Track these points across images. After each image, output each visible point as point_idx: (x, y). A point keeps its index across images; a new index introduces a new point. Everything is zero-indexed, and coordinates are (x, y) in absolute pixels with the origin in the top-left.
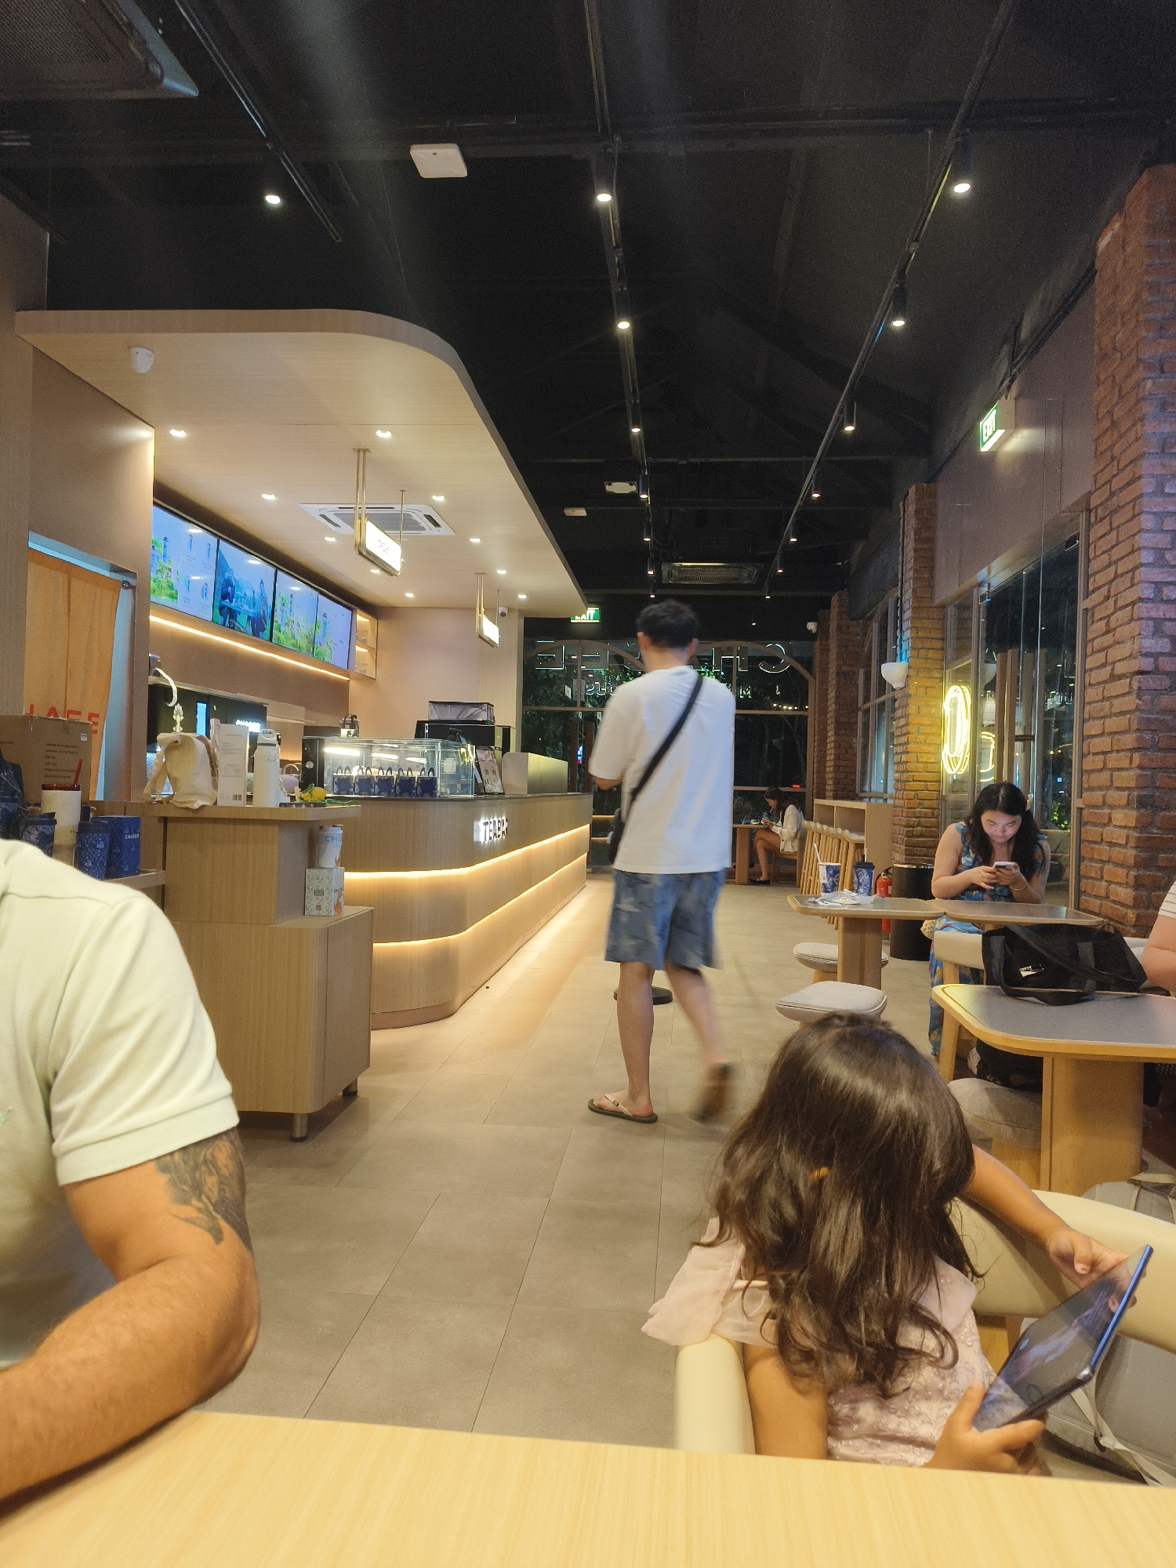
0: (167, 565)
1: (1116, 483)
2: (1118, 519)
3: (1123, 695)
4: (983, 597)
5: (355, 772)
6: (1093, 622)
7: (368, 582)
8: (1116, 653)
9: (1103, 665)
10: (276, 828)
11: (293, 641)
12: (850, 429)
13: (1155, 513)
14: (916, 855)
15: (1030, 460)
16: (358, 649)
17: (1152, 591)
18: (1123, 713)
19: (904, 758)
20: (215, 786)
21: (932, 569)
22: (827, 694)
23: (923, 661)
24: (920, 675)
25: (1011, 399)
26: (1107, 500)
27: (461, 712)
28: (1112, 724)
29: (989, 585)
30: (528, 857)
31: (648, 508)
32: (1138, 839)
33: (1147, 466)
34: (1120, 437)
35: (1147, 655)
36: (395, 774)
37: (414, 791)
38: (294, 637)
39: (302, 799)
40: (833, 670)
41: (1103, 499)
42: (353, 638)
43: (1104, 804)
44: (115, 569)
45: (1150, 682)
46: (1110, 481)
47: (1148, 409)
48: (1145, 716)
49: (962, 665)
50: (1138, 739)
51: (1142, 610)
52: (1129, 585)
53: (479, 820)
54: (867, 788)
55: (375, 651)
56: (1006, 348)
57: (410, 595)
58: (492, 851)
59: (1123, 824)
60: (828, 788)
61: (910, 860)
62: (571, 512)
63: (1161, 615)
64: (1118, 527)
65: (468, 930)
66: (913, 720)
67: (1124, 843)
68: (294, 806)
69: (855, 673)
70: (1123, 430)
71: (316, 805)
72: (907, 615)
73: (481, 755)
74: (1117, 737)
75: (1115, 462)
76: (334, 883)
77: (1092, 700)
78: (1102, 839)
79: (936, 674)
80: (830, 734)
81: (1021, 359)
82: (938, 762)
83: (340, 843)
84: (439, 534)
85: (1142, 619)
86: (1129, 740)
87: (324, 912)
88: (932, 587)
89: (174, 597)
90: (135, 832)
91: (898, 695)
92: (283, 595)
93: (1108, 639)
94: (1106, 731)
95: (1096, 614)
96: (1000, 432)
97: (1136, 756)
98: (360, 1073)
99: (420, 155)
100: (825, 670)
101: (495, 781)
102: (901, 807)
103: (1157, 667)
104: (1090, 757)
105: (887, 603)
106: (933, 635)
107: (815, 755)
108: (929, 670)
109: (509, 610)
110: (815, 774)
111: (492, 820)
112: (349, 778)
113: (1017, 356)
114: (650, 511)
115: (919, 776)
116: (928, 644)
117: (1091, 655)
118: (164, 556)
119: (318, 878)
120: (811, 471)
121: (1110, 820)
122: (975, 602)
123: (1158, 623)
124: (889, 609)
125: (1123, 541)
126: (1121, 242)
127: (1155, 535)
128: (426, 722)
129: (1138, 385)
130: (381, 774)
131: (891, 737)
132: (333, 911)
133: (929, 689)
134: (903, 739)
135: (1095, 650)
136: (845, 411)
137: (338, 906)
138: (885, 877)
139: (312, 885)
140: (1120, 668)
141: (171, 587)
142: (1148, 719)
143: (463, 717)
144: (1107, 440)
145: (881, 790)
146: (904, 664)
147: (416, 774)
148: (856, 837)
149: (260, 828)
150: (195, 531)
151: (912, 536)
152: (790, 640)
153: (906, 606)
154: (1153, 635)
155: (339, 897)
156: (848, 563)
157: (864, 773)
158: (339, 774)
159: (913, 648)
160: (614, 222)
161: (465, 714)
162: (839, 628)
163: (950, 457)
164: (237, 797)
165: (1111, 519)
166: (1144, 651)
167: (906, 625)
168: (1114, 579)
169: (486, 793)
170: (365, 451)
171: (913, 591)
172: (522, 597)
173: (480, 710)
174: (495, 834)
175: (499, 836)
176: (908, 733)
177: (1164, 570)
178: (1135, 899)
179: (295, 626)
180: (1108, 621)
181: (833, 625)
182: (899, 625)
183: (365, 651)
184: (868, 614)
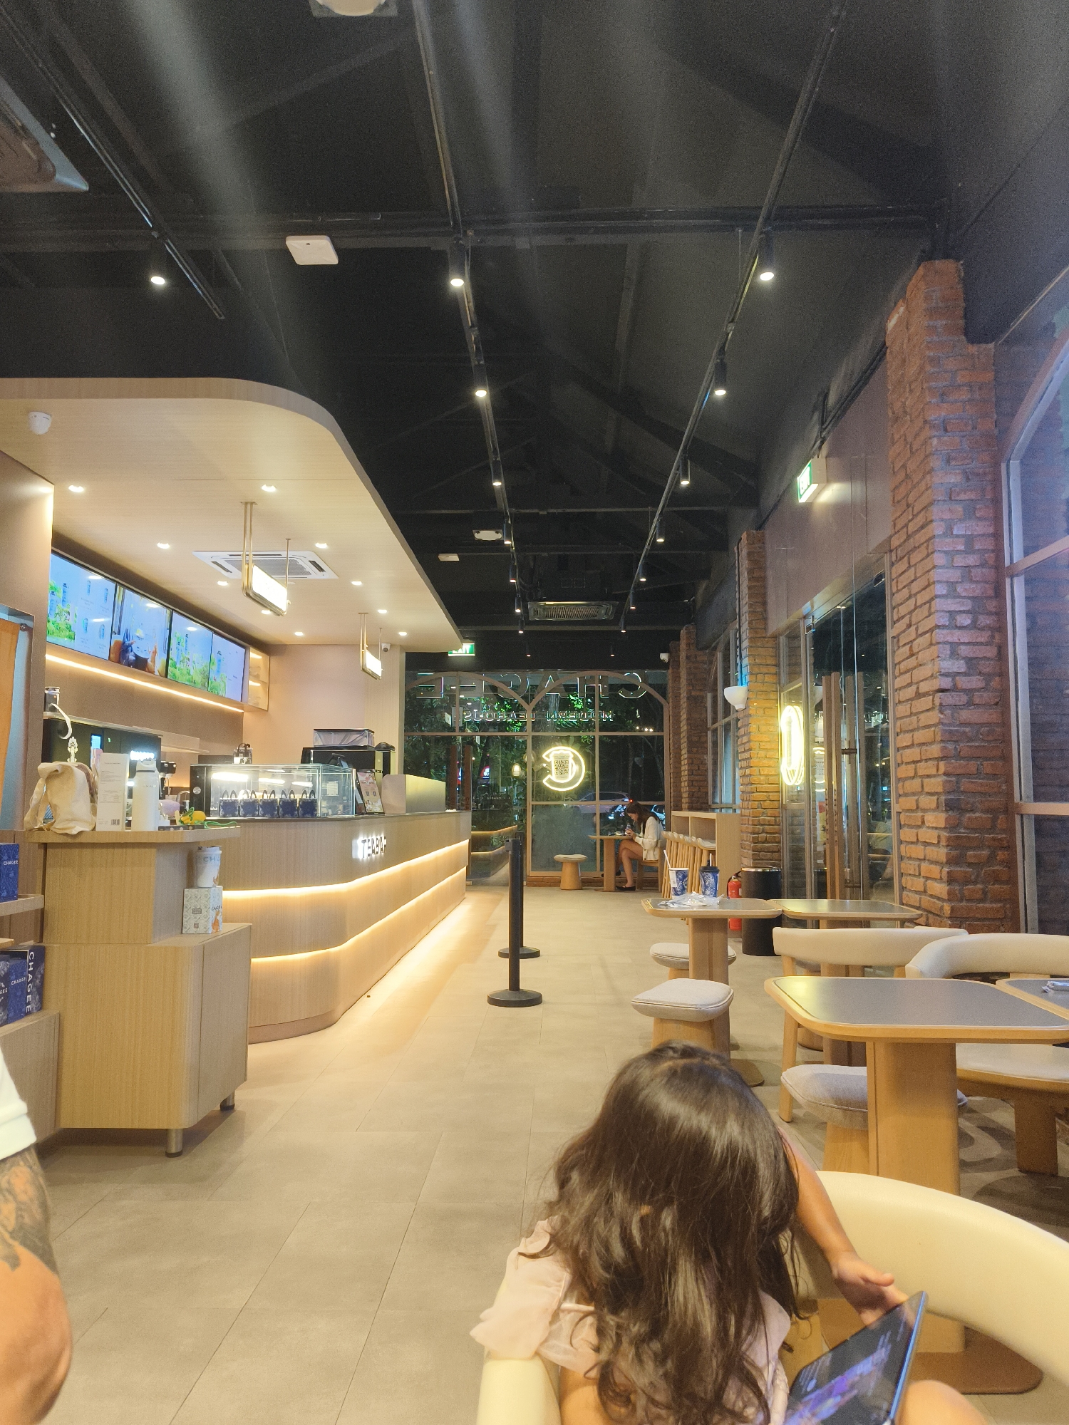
0: (65, 609)
1: (912, 527)
2: (916, 557)
3: (928, 710)
4: (809, 628)
5: (242, 796)
6: (899, 647)
7: (259, 622)
8: (919, 674)
9: (910, 685)
10: (154, 850)
11: (188, 677)
12: (685, 483)
13: (945, 552)
14: (762, 860)
15: (841, 510)
16: (251, 683)
17: (947, 619)
18: (929, 726)
19: (748, 772)
20: (94, 811)
21: (764, 603)
22: (681, 716)
23: (759, 684)
24: (759, 697)
25: (822, 457)
26: (905, 541)
27: (344, 739)
28: (920, 736)
29: (813, 616)
30: (407, 872)
31: (513, 553)
32: (948, 839)
33: (935, 512)
34: (914, 487)
35: (946, 675)
36: (278, 797)
37: (296, 813)
38: (189, 674)
39: (182, 822)
40: (684, 694)
41: (902, 540)
42: (246, 671)
43: (917, 808)
44: (13, 613)
45: (949, 699)
46: (906, 526)
47: (936, 463)
48: (947, 728)
49: (794, 688)
50: (944, 748)
51: (939, 635)
52: (927, 614)
53: (357, 837)
54: (718, 800)
55: (268, 686)
56: (816, 417)
57: (299, 634)
58: (371, 867)
59: (934, 825)
60: (684, 800)
61: (757, 863)
62: (444, 558)
63: (956, 640)
64: (916, 564)
65: (350, 942)
66: (754, 736)
67: (936, 842)
68: (172, 829)
69: (703, 698)
70: (915, 481)
71: (194, 827)
72: (745, 644)
73: (361, 778)
74: (924, 748)
75: (910, 509)
76: (211, 900)
77: (902, 715)
78: (917, 839)
79: (772, 696)
80: (683, 752)
81: (829, 424)
82: (778, 775)
83: (218, 863)
84: (323, 577)
85: (939, 643)
86: (935, 750)
87: (201, 930)
88: (765, 619)
89: (72, 638)
90: (15, 859)
91: (740, 715)
92: (178, 635)
93: (912, 662)
94: (915, 743)
95: (901, 640)
96: (815, 486)
97: (942, 764)
98: (236, 1087)
99: (293, 244)
100: (677, 696)
101: (376, 801)
102: (747, 816)
103: (955, 685)
104: (903, 766)
105: (729, 633)
106: (769, 662)
107: (672, 771)
108: (766, 692)
109: (391, 646)
110: (672, 788)
111: (370, 838)
112: (234, 802)
113: (826, 421)
114: (515, 557)
115: (762, 787)
116: (764, 670)
117: (899, 676)
118: (63, 601)
119: (196, 897)
120: (655, 520)
121: (923, 822)
122: (803, 632)
123: (954, 646)
124: (731, 640)
125: (920, 577)
126: (906, 323)
127: (946, 570)
129: (925, 443)
130: (265, 797)
131: (736, 754)
132: (211, 928)
133: (766, 710)
134: (746, 755)
135: (901, 671)
136: (681, 468)
137: (216, 924)
138: (736, 880)
139: (190, 903)
140: (924, 687)
141: (69, 629)
142: (951, 732)
143: (346, 743)
144: (902, 491)
145: (730, 800)
146: (745, 687)
147: (298, 797)
148: (708, 845)
149: (136, 850)
150: (95, 577)
151: (746, 573)
152: (645, 669)
153: (744, 637)
154: (950, 657)
155: (217, 915)
156: (694, 600)
157: (715, 787)
158: (224, 799)
159: (751, 673)
160: (469, 306)
161: (348, 740)
162: (687, 657)
163: (775, 506)
164: (115, 822)
165: (909, 558)
166: (943, 671)
167: (745, 653)
168: (915, 608)
169: (366, 814)
170: (252, 503)
171: (749, 623)
172: (403, 634)
173: (361, 737)
174: (373, 851)
175: (377, 853)
176: (750, 749)
177: (958, 600)
178: (949, 893)
179: (189, 663)
180: (911, 647)
181: (683, 655)
182: (738, 654)
183: (258, 685)
184: (713, 645)
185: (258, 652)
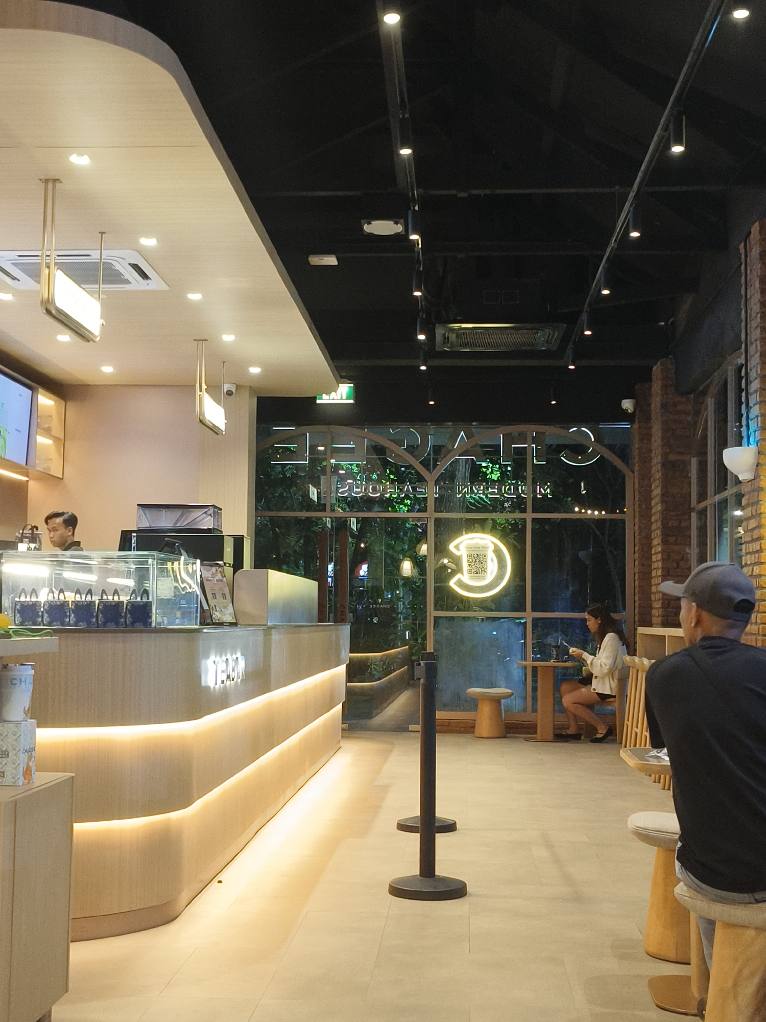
5: (44, 597)
7: (51, 352)
12: (678, 149)
16: (42, 440)
22: (652, 491)
27: (181, 516)
30: (268, 709)
31: (419, 252)
36: (96, 599)
37: (122, 620)
40: (657, 460)
42: (33, 425)
53: (208, 657)
55: (62, 442)
57: (108, 369)
58: (224, 700)
60: (655, 612)
62: (317, 260)
65: (197, 805)
69: (686, 465)
72: (755, 385)
73: (207, 574)
76: (22, 740)
80: (655, 542)
83: (31, 689)
84: (150, 288)
87: (8, 780)
91: (745, 489)
98: (54, 1002)
100: (646, 461)
101: (225, 607)
105: (726, 371)
107: (636, 571)
109: (238, 387)
110: (637, 596)
111: (224, 658)
112: (35, 605)
114: (421, 256)
120: (627, 205)
124: (729, 380)
128: (134, 531)
130: (78, 598)
132: (22, 778)
134: (755, 546)
136: (671, 127)
137: (28, 772)
143: (182, 524)
146: (753, 447)
147: (124, 598)
151: (757, 285)
152: (598, 422)
153: (753, 374)
155: (30, 758)
156: (672, 323)
158: (23, 599)
159: (763, 428)
161: (184, 521)
162: (662, 404)
167: (754, 399)
169: (213, 624)
170: (55, 181)
171: (761, 355)
172: (255, 370)
173: (204, 516)
174: (228, 677)
175: (233, 679)
176: (760, 538)
181: (656, 402)
182: (743, 400)
183: (49, 442)
184: (701, 388)
185: (51, 395)
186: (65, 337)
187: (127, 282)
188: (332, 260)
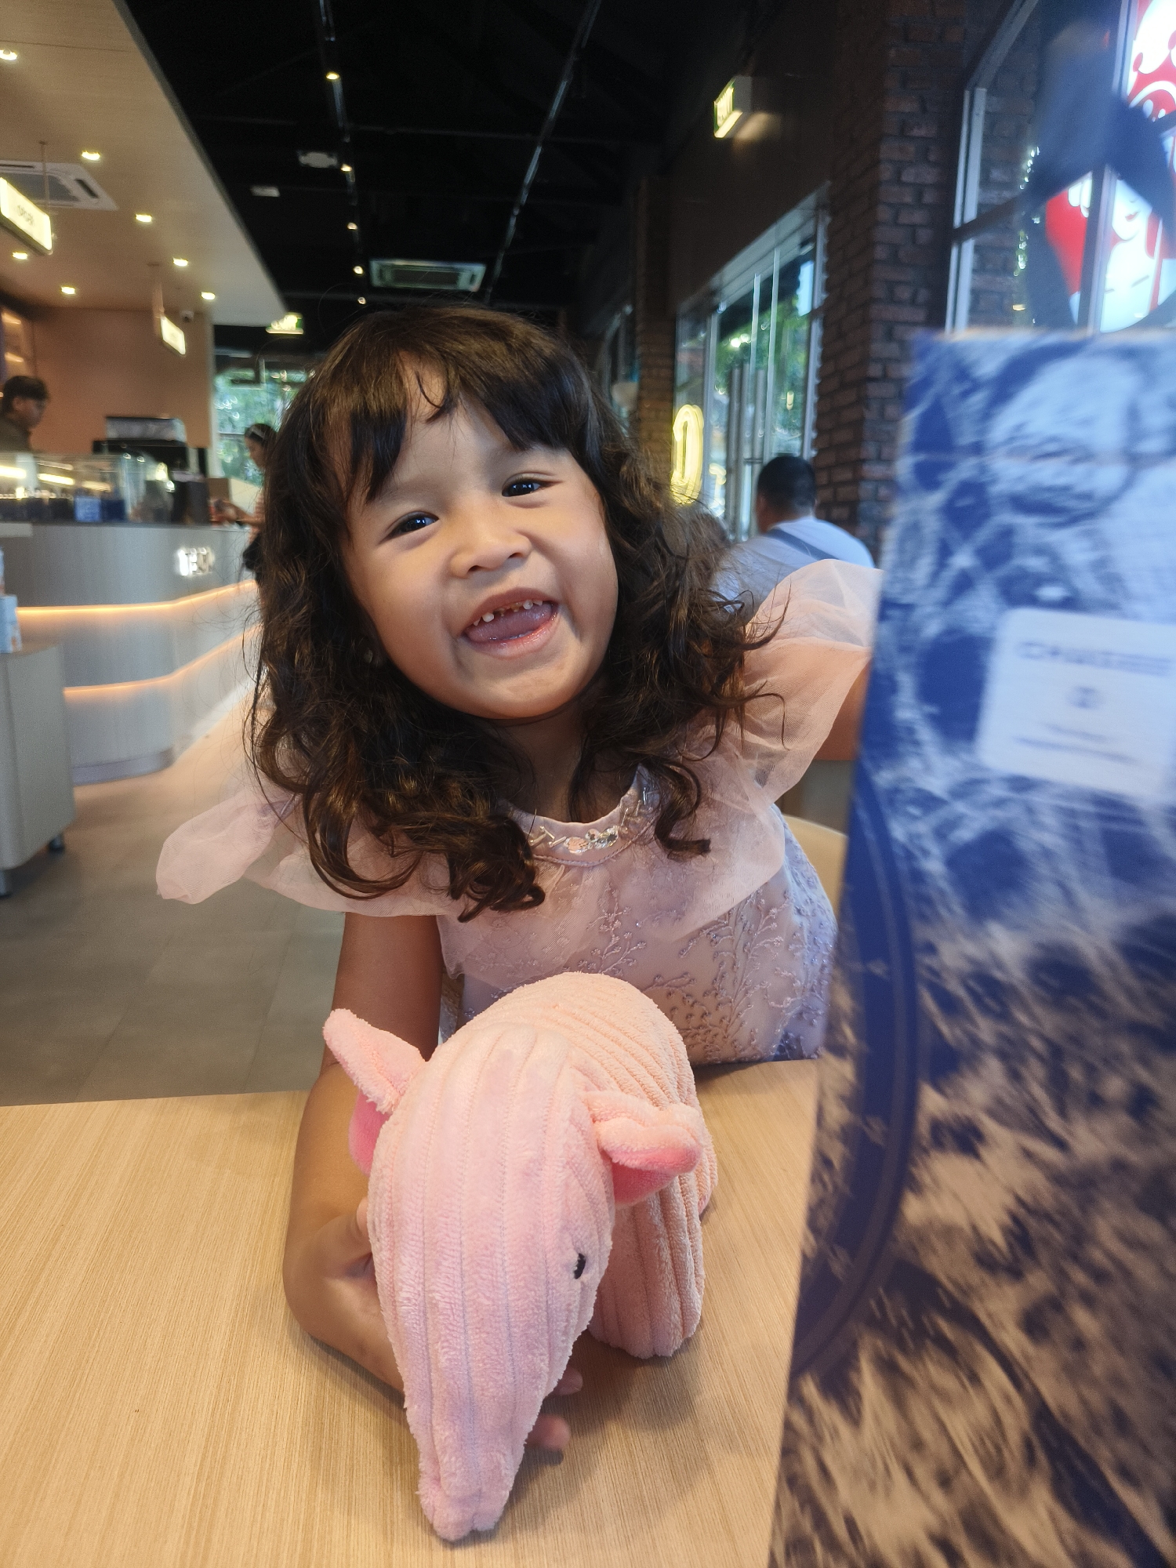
1: (854, 171)
3: (851, 404)
4: (716, 308)
7: (14, 270)
8: (845, 360)
9: (833, 374)
13: (891, 205)
15: (761, 149)
16: (9, 356)
17: (883, 291)
18: (850, 424)
23: (654, 381)
24: (651, 395)
25: (749, 74)
26: (844, 190)
31: (351, 185)
33: (884, 150)
34: (860, 116)
35: (877, 360)
41: (840, 189)
45: (877, 390)
46: (847, 168)
47: (890, 82)
52: (862, 284)
53: (179, 550)
55: (33, 363)
56: (743, 15)
57: (69, 291)
58: (196, 587)
62: (260, 191)
63: (890, 318)
64: (855, 220)
65: (178, 673)
70: (863, 108)
74: (842, 449)
75: (854, 146)
79: (667, 395)
81: (758, 28)
84: (99, 207)
93: (839, 345)
94: (833, 443)
95: (828, 319)
96: (737, 115)
103: (885, 373)
106: (665, 351)
108: (660, 390)
109: (195, 313)
111: (195, 552)
113: (755, 23)
116: (659, 362)
120: (537, 153)
123: (889, 325)
125: (858, 236)
127: (890, 228)
128: (104, 439)
133: (659, 411)
140: (850, 376)
144: (847, 120)
146: (635, 383)
154: (883, 339)
159: (645, 367)
161: (150, 432)
167: (638, 339)
172: (208, 296)
174: (200, 568)
175: (205, 570)
177: (898, 267)
180: (840, 325)
185: (16, 315)
186: (21, 256)
187: (75, 199)
188: (273, 192)
